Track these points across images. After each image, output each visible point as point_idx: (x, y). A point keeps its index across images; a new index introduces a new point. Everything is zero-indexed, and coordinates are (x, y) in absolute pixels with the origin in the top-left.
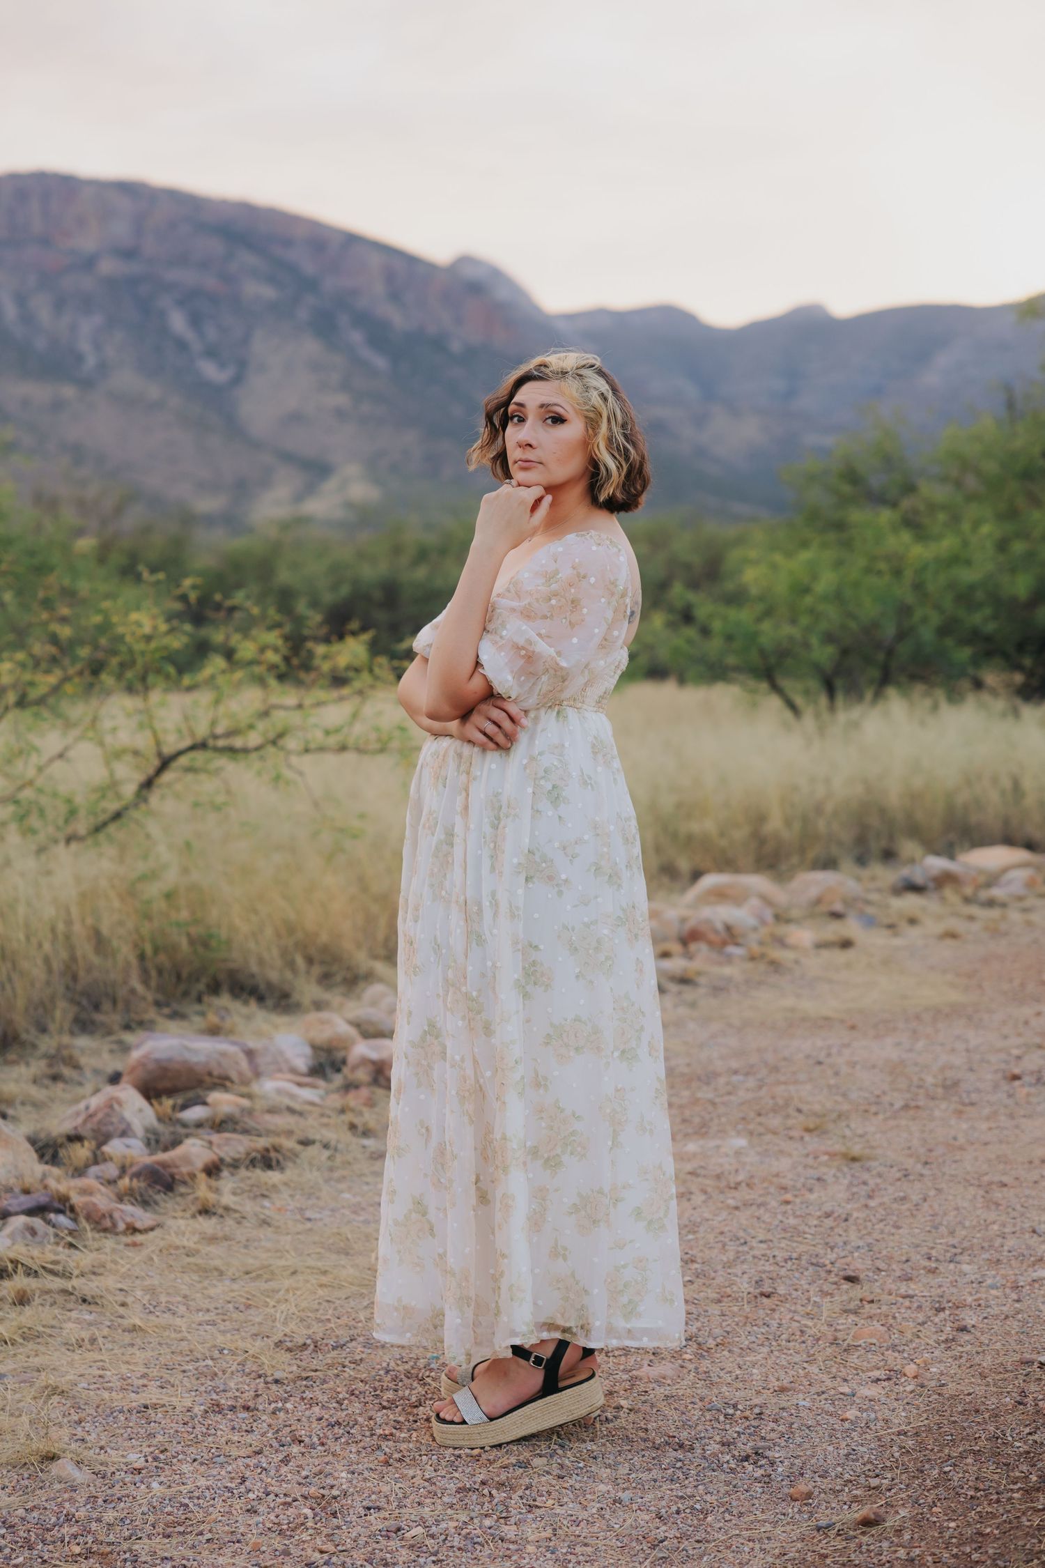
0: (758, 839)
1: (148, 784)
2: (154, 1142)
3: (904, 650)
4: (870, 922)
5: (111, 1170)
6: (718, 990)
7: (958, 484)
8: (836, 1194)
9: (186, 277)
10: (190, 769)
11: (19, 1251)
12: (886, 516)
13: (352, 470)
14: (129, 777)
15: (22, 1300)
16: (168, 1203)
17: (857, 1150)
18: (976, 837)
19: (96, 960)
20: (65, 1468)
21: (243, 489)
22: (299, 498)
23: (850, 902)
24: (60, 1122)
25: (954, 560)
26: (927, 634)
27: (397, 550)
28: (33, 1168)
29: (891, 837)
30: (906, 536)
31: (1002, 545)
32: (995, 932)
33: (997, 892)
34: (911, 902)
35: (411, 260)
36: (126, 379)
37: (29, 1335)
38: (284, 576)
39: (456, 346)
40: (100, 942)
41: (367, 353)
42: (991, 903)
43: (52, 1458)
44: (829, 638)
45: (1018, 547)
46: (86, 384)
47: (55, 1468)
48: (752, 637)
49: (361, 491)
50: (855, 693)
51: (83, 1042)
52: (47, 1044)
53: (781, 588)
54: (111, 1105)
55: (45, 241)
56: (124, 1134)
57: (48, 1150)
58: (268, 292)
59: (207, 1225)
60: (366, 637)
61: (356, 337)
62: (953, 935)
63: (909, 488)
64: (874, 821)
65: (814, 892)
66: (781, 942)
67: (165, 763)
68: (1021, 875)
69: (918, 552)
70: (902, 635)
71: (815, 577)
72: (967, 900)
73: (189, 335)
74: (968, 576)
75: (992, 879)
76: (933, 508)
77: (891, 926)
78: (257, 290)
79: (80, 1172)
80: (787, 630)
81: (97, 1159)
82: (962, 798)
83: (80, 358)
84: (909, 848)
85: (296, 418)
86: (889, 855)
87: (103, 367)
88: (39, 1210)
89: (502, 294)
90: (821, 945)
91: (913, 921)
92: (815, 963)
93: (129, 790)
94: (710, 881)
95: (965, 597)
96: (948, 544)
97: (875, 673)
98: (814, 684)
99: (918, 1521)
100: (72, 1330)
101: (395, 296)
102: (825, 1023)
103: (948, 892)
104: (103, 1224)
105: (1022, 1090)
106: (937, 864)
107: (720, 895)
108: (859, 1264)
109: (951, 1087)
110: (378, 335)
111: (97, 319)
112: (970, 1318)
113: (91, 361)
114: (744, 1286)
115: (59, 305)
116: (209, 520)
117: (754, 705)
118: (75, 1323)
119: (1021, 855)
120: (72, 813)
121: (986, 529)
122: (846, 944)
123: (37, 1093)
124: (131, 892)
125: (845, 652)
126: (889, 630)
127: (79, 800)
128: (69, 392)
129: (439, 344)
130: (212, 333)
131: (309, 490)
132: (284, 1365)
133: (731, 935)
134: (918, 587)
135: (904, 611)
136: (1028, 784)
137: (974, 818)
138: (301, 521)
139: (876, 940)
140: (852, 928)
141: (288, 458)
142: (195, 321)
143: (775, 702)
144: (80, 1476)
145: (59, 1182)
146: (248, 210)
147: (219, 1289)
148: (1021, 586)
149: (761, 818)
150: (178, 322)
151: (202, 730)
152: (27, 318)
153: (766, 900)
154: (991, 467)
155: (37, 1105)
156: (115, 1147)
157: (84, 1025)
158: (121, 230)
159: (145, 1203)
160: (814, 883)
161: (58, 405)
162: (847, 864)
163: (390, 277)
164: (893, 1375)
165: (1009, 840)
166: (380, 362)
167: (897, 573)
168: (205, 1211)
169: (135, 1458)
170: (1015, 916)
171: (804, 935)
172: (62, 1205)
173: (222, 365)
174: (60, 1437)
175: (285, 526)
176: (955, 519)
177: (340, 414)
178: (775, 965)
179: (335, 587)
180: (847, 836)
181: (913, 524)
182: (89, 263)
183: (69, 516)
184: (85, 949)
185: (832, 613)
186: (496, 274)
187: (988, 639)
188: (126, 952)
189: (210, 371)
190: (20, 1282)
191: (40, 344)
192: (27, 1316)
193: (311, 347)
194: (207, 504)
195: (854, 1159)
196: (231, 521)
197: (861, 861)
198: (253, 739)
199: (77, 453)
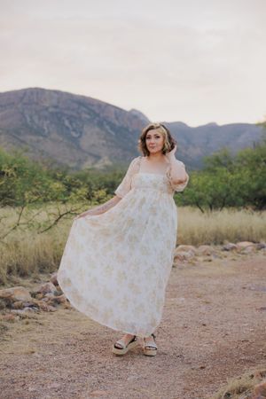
0: (192, 238)
1: (57, 221)
2: (56, 294)
3: (228, 199)
4: (216, 257)
5: (46, 299)
6: (181, 269)
7: (242, 163)
8: (203, 309)
9: (69, 113)
10: (66, 218)
11: (28, 314)
12: (225, 169)
13: (106, 158)
14: (53, 219)
15: (27, 323)
16: (59, 306)
17: (208, 301)
18: (241, 240)
19: (44, 258)
20: (36, 354)
21: (80, 161)
22: (93, 164)
23: (212, 252)
24: (36, 289)
25: (239, 179)
26: (233, 195)
27: (115, 174)
28: (30, 298)
29: (223, 239)
30: (229, 173)
31: (251, 176)
32: (243, 260)
33: (245, 251)
34: (226, 252)
35: (121, 110)
36: (54, 136)
37: (29, 330)
38: (89, 180)
39: (130, 130)
40: (45, 254)
41: (110, 131)
42: (243, 254)
43: (33, 352)
44: (211, 195)
45: (254, 177)
46: (45, 136)
47: (33, 355)
48: (194, 195)
49: (108, 163)
50: (216, 208)
51: (41, 275)
52: (33, 275)
53: (200, 184)
54: (47, 286)
55: (37, 104)
56: (50, 292)
57: (34, 295)
58: (88, 116)
59: (68, 311)
60: (106, 190)
61: (108, 127)
62: (234, 260)
63: (231, 163)
64: (219, 236)
65: (203, 250)
66: (196, 260)
67: (61, 216)
68: (251, 248)
69: (231, 177)
70: (227, 195)
71: (208, 181)
72: (238, 253)
73: (70, 126)
74: (242, 182)
75: (244, 249)
76: (235, 167)
77: (221, 258)
78: (85, 116)
79: (40, 299)
80: (201, 194)
81: (44, 297)
82: (239, 231)
83: (44, 130)
84: (226, 242)
85: (93, 145)
86: (222, 243)
87: (49, 133)
88: (31, 306)
89: (142, 118)
90: (205, 261)
91: (226, 257)
92: (202, 265)
93: (53, 222)
94: (180, 246)
95: (242, 187)
96: (238, 175)
97: (221, 204)
98: (208, 206)
99: (213, 368)
100: (38, 329)
101: (117, 118)
102: (204, 276)
103: (234, 251)
104: (45, 310)
105: (246, 290)
106: (232, 245)
107: (183, 250)
108: (206, 322)
109: (230, 290)
110: (113, 127)
111: (48, 122)
112: (228, 333)
113: (47, 131)
114: (182, 325)
115: (39, 119)
116: (73, 168)
117: (194, 211)
118: (38, 328)
119: (251, 244)
120: (40, 227)
121: (247, 172)
122: (210, 261)
123: (31, 285)
124: (52, 244)
125: (214, 199)
126: (225, 195)
127: (42, 224)
128: (41, 138)
129: (127, 129)
130: (74, 125)
131: (96, 162)
132: (82, 337)
133: (185, 258)
134: (231, 185)
135: (228, 190)
136: (253, 228)
137: (241, 236)
138: (93, 169)
139: (217, 260)
140: (212, 257)
141: (91, 154)
142: (71, 123)
143: (198, 210)
144: (39, 356)
145: (35, 301)
146: (84, 97)
147: (69, 323)
148: (254, 185)
149: (193, 234)
150: (67, 123)
151: (69, 210)
152: (32, 121)
153: (193, 251)
154: (249, 159)
155: (31, 287)
156: (47, 295)
157: (41, 272)
158: (54, 102)
159: (54, 306)
160: (204, 248)
161: (38, 141)
162: (212, 244)
163: (116, 114)
164: (211, 343)
165: (249, 241)
166: (113, 133)
167: (227, 182)
168: (67, 308)
169: (51, 353)
170: (249, 257)
171: (201, 259)
172: (36, 305)
173: (77, 133)
174: (35, 349)
175: (89, 170)
176: (240, 169)
177: (103, 145)
178: (194, 264)
179: (100, 183)
180: (213, 238)
181: (231, 171)
182: (47, 109)
183: (41, 164)
184: (42, 255)
185: (212, 189)
186: (141, 113)
187: (248, 197)
188: (51, 257)
189: (74, 134)
190: (27, 320)
191: (35, 127)
192: (28, 326)
193: (97, 129)
194: (72, 165)
195: (207, 303)
196: (77, 169)
197: (215, 244)
198: (80, 211)
199: (42, 152)
